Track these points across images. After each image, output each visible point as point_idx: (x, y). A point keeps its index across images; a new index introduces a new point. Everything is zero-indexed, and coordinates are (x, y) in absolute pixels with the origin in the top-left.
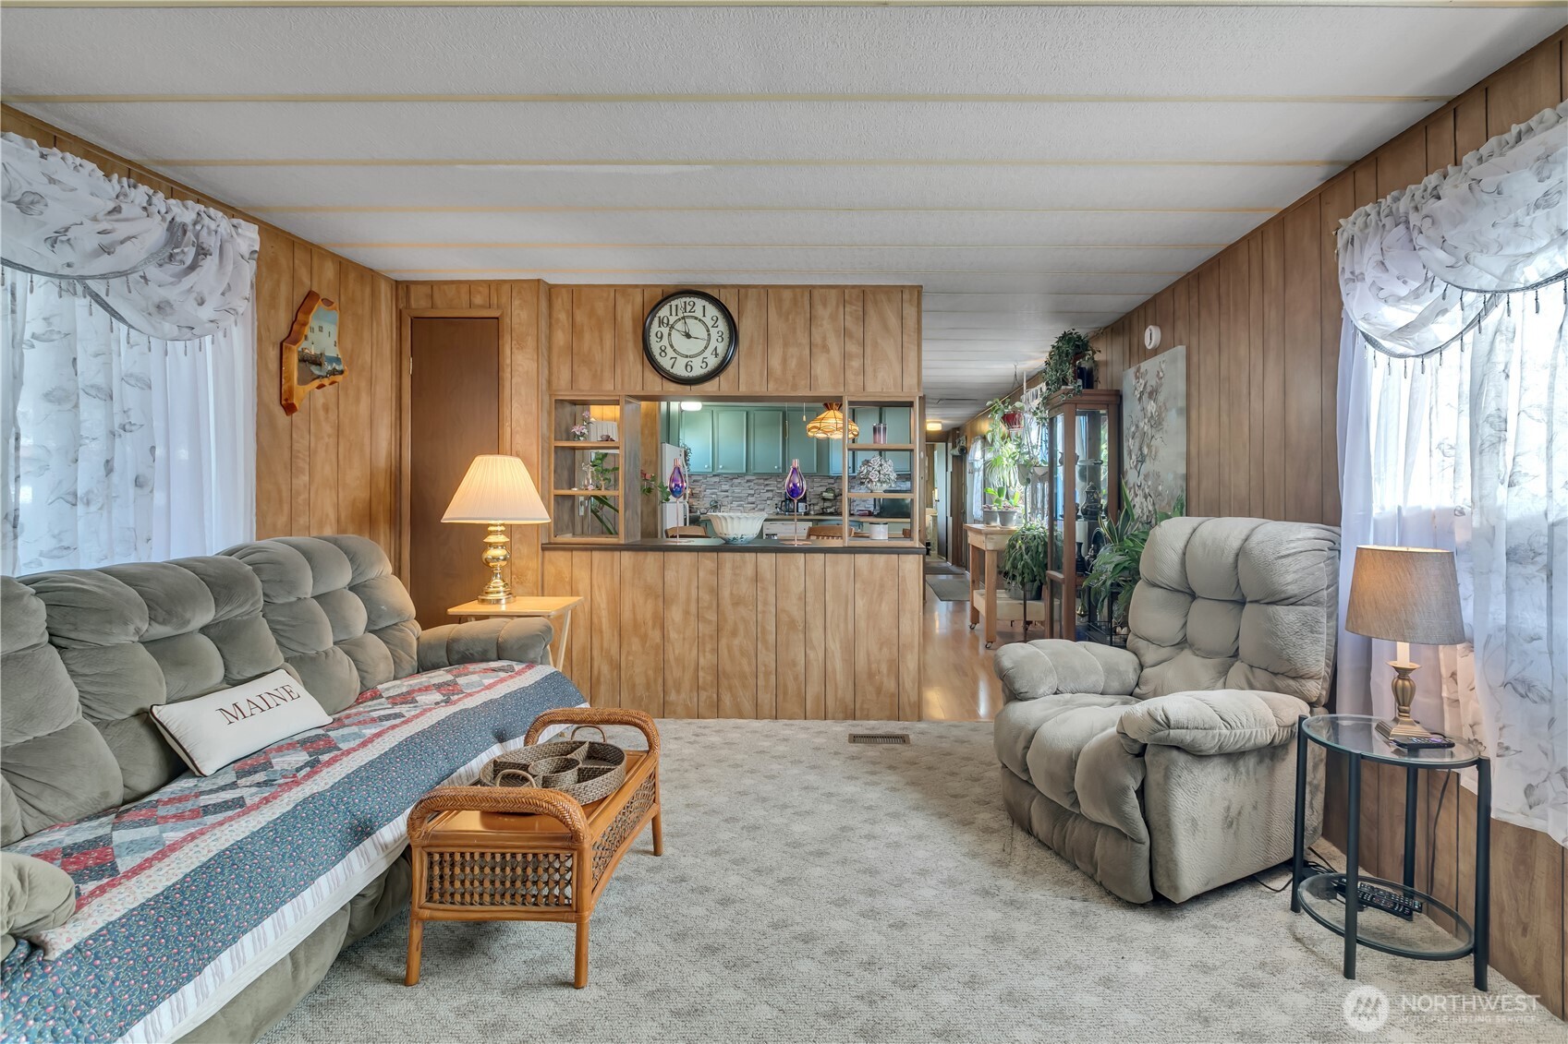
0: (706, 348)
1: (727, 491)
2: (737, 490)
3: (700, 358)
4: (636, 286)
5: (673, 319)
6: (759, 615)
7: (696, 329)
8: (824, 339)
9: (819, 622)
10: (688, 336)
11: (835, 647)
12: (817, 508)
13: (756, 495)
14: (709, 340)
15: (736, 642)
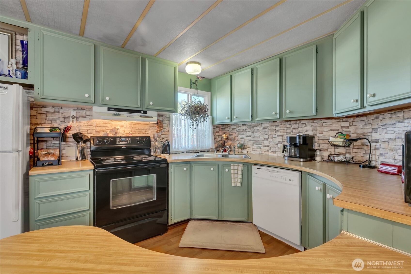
1: (250, 136)
2: (257, 135)
12: (326, 154)
13: (269, 140)
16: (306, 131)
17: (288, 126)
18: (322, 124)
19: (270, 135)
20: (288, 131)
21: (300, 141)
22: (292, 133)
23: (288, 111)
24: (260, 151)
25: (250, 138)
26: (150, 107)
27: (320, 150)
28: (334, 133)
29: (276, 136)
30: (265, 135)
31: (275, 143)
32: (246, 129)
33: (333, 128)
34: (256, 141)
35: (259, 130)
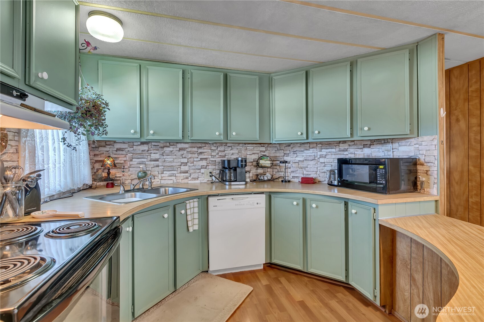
1: (157, 160)
2: (169, 159)
13: (189, 164)
17: (213, 148)
18: (246, 148)
19: (190, 158)
20: (213, 154)
22: (217, 156)
23: (234, 134)
24: (175, 180)
25: (157, 162)
26: (38, 85)
29: (199, 159)
30: (183, 158)
31: (196, 168)
32: (148, 150)
34: (169, 166)
35: (173, 152)
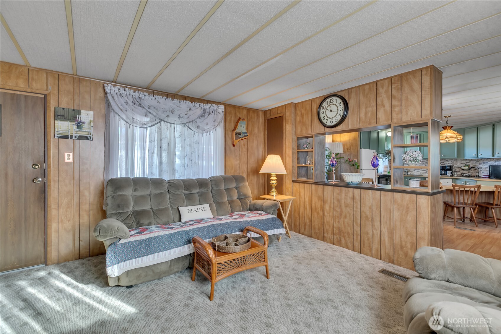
0: (337, 114)
3: (335, 118)
4: (317, 98)
5: (326, 106)
6: (354, 212)
7: (334, 108)
8: (382, 101)
9: (378, 219)
10: (331, 111)
11: (385, 231)
14: (338, 111)
15: (346, 220)
16: (449, 164)
21: (448, 168)
23: (442, 156)
26: (380, 153)
27: (456, 172)
28: (463, 165)
33: (462, 163)
